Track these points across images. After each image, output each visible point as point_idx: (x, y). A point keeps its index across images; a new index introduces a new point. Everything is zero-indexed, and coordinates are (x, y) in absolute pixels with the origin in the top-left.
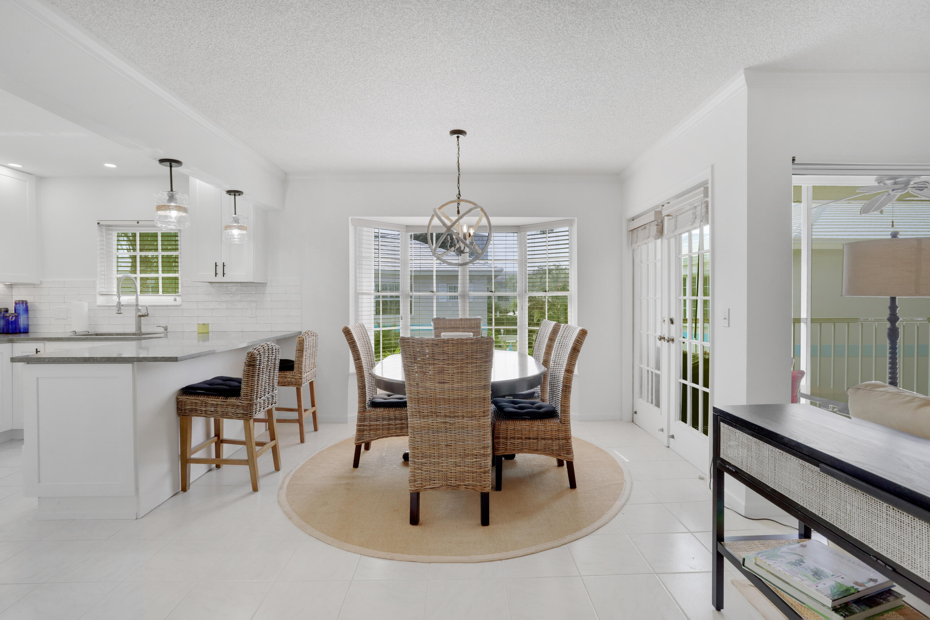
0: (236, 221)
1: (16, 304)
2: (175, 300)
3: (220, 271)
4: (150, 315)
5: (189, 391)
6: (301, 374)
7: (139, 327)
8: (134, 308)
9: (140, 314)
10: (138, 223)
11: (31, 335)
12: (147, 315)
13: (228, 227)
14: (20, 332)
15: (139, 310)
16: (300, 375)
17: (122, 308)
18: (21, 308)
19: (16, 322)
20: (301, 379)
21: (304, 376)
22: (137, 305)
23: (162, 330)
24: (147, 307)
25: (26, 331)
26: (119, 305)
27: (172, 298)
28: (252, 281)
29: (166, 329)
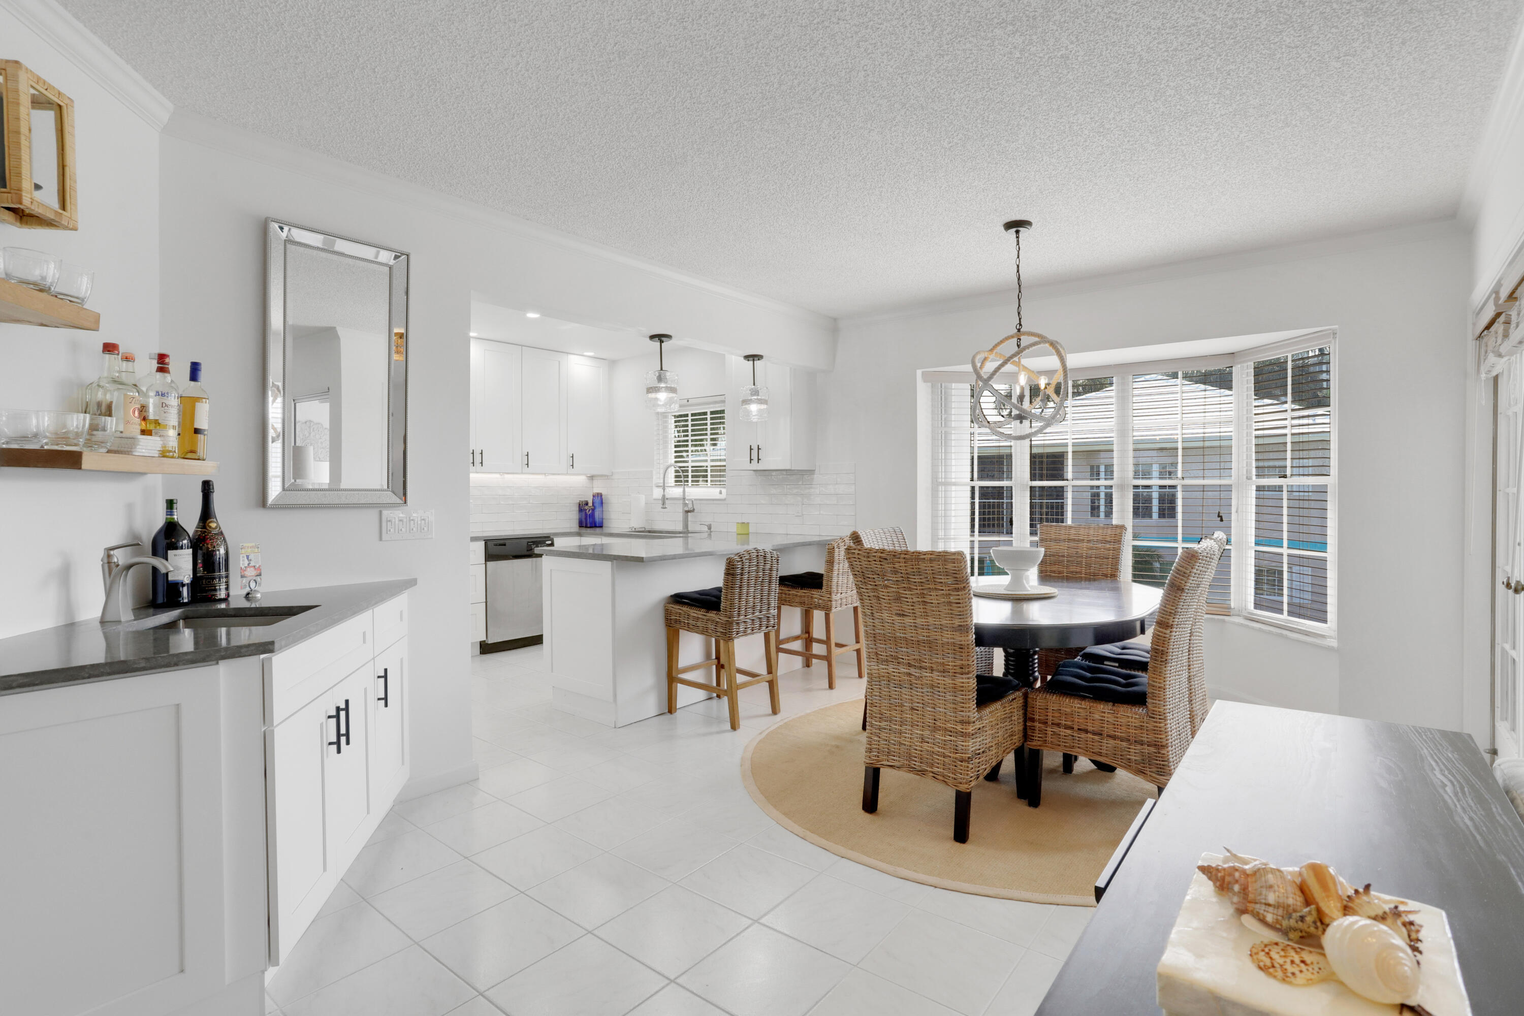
0: (756, 392)
1: (594, 496)
2: (721, 493)
3: (755, 456)
4: (695, 511)
5: (678, 599)
6: (830, 594)
7: (686, 525)
8: (681, 502)
9: (686, 509)
10: (688, 401)
11: (605, 530)
12: (693, 511)
13: (746, 402)
14: (596, 526)
15: (685, 505)
16: (829, 596)
17: (667, 502)
18: (597, 500)
19: (592, 515)
20: (831, 601)
21: (834, 597)
22: (684, 499)
23: (706, 529)
24: (692, 502)
25: (601, 527)
26: (664, 499)
27: (718, 490)
28: (788, 467)
29: (710, 527)
